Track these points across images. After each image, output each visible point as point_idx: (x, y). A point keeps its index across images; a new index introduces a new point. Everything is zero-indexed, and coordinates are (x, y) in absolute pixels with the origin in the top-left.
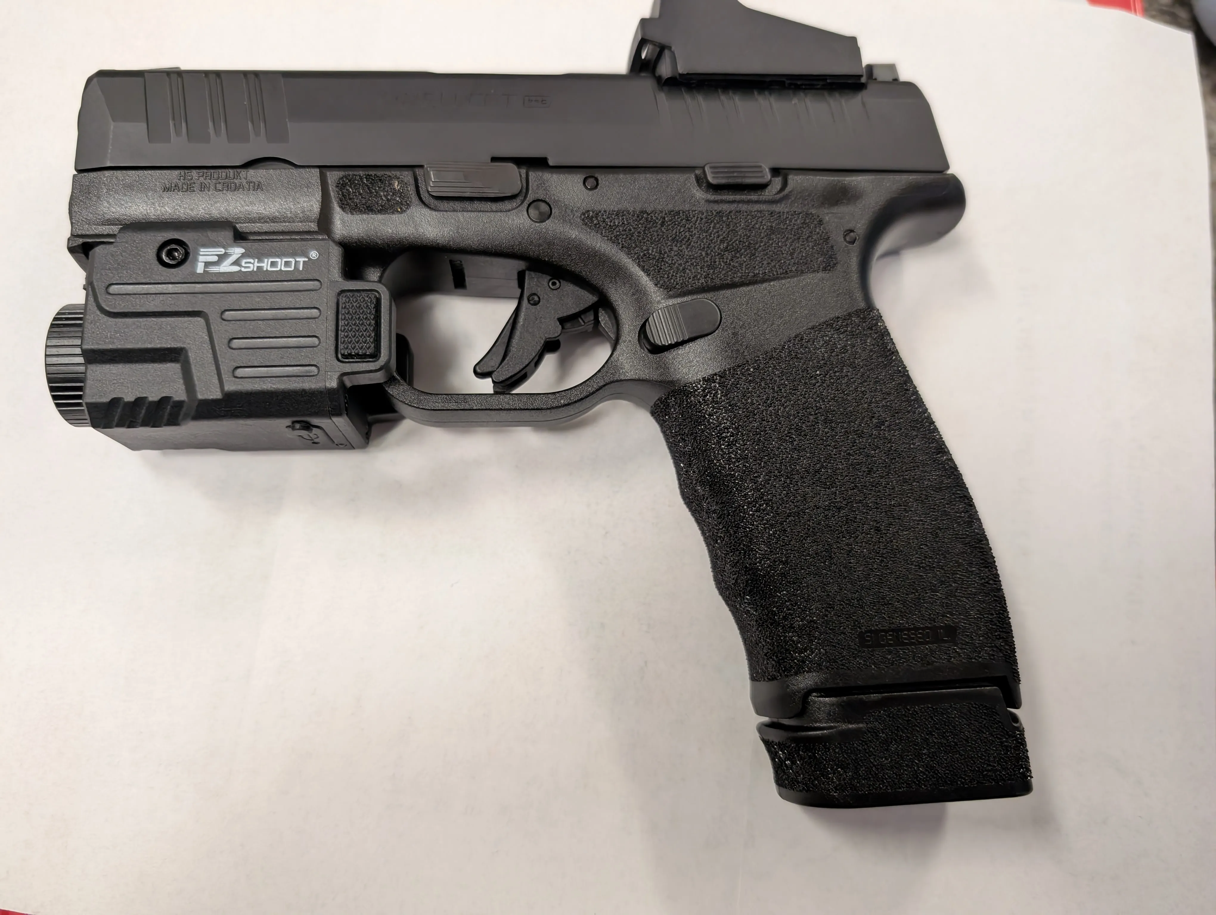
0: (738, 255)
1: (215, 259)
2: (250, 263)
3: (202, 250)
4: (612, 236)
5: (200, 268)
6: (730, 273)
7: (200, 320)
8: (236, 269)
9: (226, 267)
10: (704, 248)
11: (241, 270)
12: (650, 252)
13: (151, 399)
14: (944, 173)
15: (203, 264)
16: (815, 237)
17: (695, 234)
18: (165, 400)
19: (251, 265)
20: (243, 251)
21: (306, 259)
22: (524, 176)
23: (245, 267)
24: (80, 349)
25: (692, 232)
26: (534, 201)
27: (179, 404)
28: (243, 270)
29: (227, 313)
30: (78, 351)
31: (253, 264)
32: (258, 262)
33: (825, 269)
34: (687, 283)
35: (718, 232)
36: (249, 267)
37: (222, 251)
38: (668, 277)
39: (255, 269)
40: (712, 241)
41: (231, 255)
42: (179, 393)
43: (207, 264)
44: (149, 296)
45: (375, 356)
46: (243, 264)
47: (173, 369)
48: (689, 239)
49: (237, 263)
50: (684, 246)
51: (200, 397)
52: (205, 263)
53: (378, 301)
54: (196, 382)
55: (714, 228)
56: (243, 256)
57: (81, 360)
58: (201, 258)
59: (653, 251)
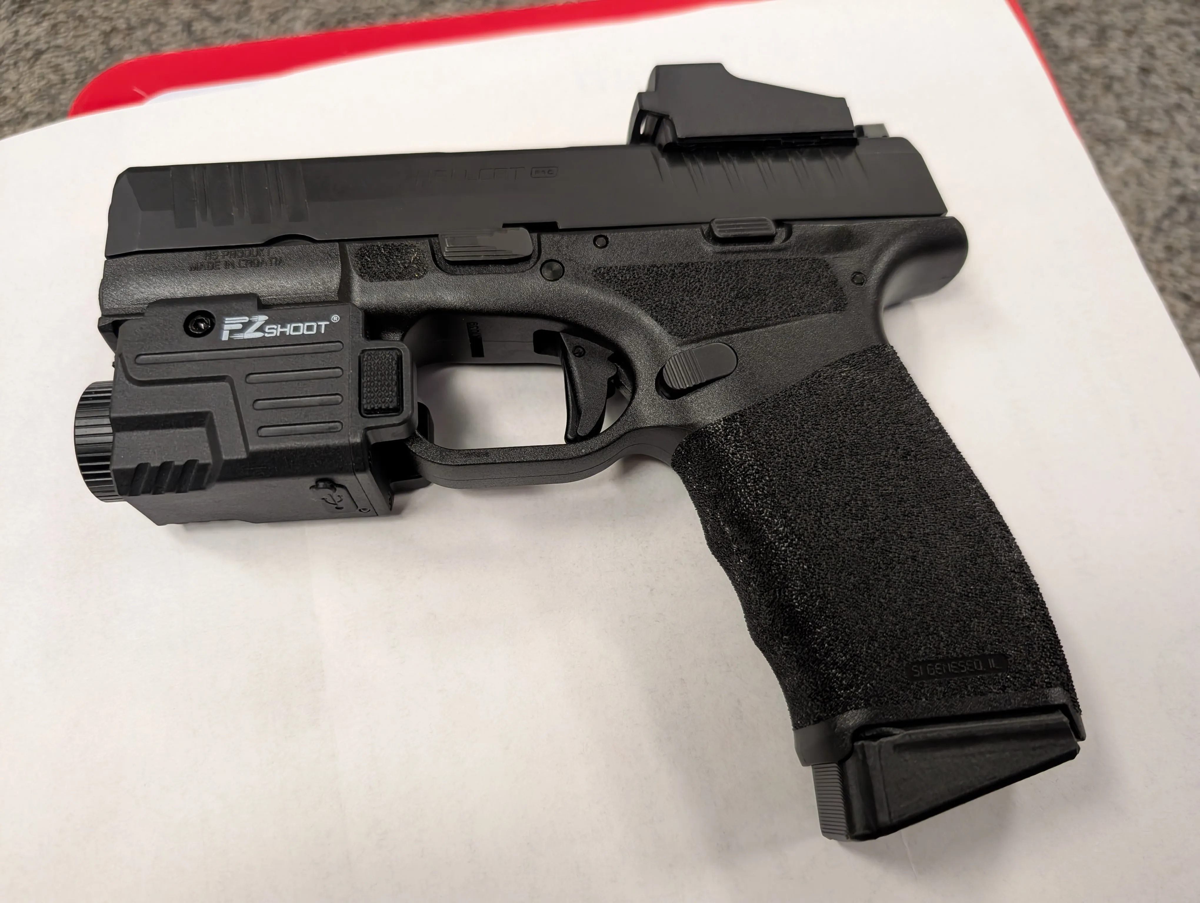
0: (749, 301)
1: (240, 326)
2: (273, 328)
3: (227, 319)
4: (624, 289)
5: (225, 336)
6: (743, 318)
7: (225, 384)
8: (259, 335)
9: (250, 334)
10: (715, 296)
11: (264, 336)
12: (662, 302)
13: (176, 463)
14: (942, 216)
15: (228, 332)
16: (823, 281)
17: (705, 284)
18: (190, 464)
19: (274, 331)
20: (266, 318)
21: (328, 323)
22: (535, 239)
23: (269, 333)
24: (108, 420)
25: (702, 282)
26: (546, 262)
27: (205, 467)
28: (266, 335)
29: (251, 376)
30: (107, 421)
31: (276, 329)
32: (281, 328)
33: (836, 310)
34: (700, 329)
35: (727, 281)
36: (272, 333)
37: (246, 319)
38: (681, 325)
39: (278, 334)
40: (722, 289)
41: (255, 322)
42: (205, 457)
43: (232, 332)
44: (175, 364)
45: (398, 410)
46: (267, 330)
47: (199, 432)
48: (699, 289)
49: (261, 329)
50: (695, 296)
51: (225, 457)
52: (230, 331)
53: (400, 358)
54: (221, 443)
55: (723, 277)
56: (267, 323)
57: (109, 430)
58: (226, 327)
59: (665, 302)
